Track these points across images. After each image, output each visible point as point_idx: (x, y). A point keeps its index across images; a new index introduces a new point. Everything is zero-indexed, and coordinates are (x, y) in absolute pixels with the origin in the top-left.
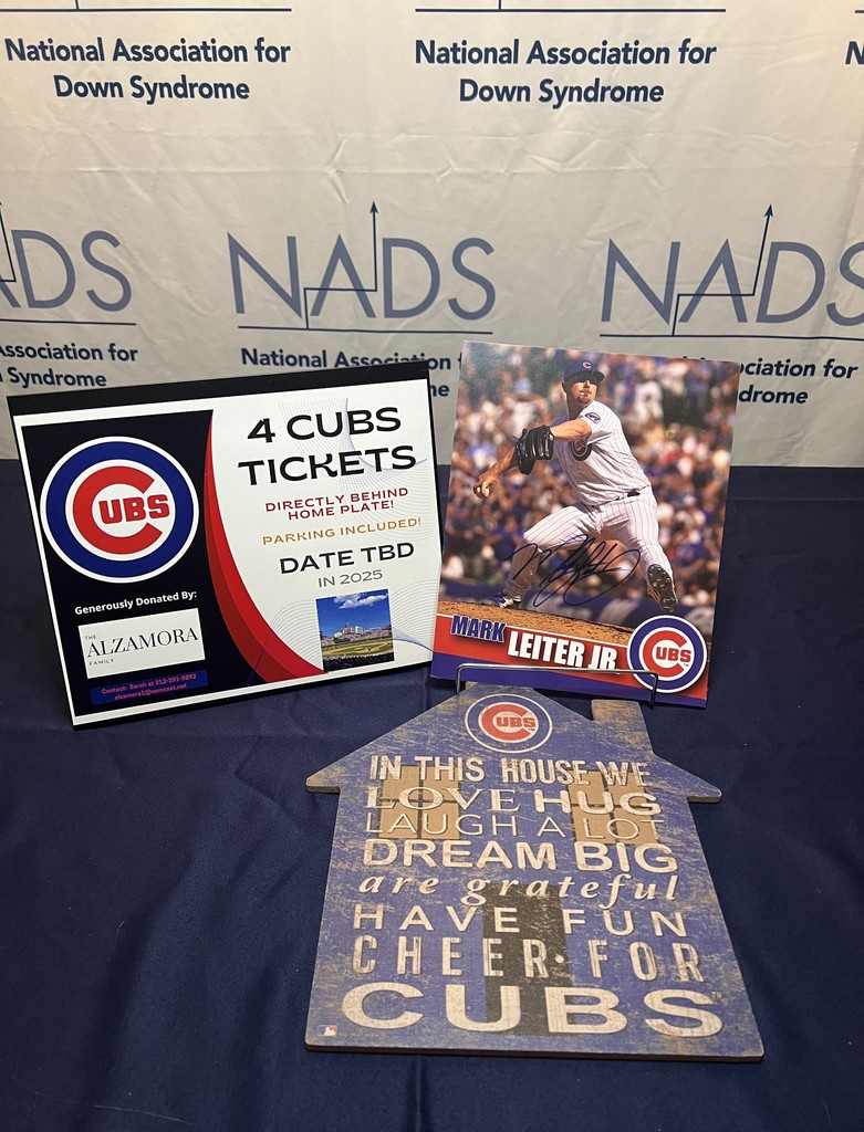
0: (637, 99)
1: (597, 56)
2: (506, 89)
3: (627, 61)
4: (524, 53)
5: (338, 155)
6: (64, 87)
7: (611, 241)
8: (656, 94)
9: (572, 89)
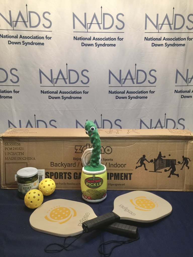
0: (143, 98)
1: (137, 93)
2: (123, 97)
3: (141, 93)
4: (126, 92)
5: (96, 107)
6: (50, 97)
7: (141, 119)
8: (146, 98)
9: (133, 97)
